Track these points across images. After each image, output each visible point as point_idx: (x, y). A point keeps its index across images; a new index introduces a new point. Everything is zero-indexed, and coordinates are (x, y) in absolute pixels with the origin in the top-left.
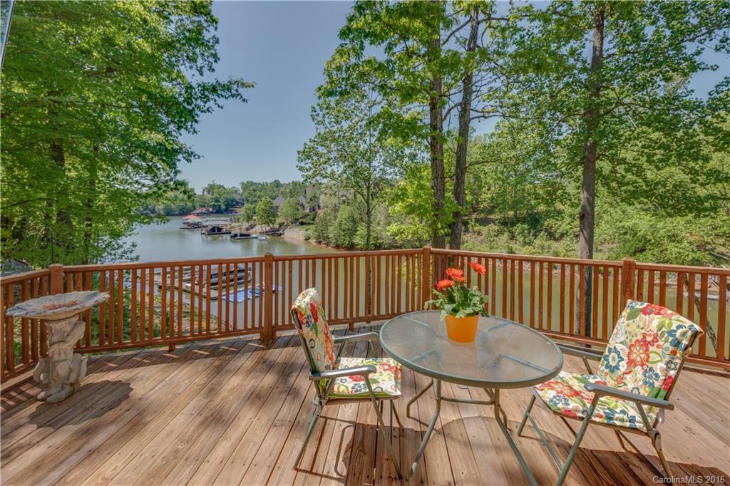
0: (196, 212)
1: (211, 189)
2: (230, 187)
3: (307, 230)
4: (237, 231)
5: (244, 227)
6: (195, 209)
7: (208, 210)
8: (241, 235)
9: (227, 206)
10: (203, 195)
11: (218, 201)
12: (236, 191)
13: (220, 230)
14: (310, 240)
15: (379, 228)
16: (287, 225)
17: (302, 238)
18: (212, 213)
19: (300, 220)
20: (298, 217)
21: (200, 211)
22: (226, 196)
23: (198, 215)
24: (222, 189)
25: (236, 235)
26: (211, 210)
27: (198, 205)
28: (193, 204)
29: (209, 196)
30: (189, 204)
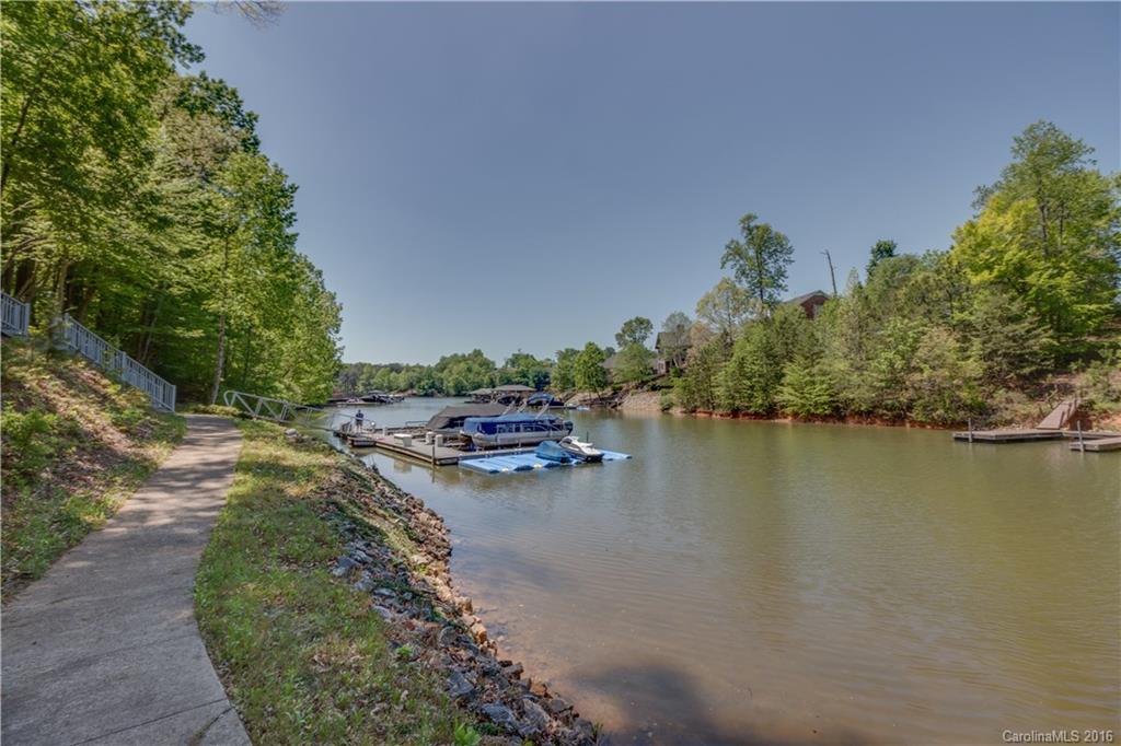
1: (515, 360)
2: (543, 359)
3: (664, 396)
10: (505, 367)
11: (525, 376)
12: (551, 364)
14: (672, 410)
16: (627, 391)
17: (655, 408)
19: (651, 384)
20: (648, 378)
22: (537, 369)
24: (530, 360)
27: (497, 381)
28: (491, 380)
29: (512, 370)
30: (486, 380)
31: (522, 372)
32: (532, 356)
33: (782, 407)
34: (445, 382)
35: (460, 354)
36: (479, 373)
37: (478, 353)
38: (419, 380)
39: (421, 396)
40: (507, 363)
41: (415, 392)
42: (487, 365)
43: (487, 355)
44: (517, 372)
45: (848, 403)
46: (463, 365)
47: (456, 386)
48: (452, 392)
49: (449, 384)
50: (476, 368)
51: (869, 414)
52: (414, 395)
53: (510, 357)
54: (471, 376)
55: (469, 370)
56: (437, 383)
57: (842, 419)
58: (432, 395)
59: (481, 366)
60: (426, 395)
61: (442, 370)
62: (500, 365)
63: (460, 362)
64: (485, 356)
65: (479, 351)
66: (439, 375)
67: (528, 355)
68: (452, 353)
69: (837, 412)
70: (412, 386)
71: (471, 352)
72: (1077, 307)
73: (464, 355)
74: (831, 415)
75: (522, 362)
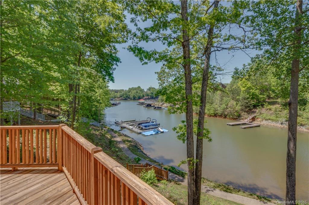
4: (157, 106)
5: (160, 104)
7: (148, 98)
8: (158, 108)
13: (150, 105)
18: (150, 98)
21: (146, 98)
22: (155, 92)
23: (144, 99)
25: (156, 108)
27: (145, 95)
28: (143, 95)
29: (149, 92)
30: (142, 95)
31: (152, 93)
32: (154, 88)
33: (206, 113)
34: (130, 96)
35: (134, 87)
36: (140, 93)
37: (139, 87)
38: (123, 95)
39: (124, 99)
40: (147, 90)
41: (122, 98)
42: (142, 91)
43: (142, 88)
45: (217, 114)
46: (135, 91)
47: (133, 97)
48: (132, 98)
49: (132, 96)
50: (139, 91)
51: (221, 116)
52: (122, 99)
53: (148, 88)
54: (137, 94)
55: (137, 92)
56: (128, 96)
57: (216, 116)
58: (127, 99)
59: (140, 91)
60: (125, 99)
61: (129, 92)
62: (145, 90)
64: (141, 88)
65: (140, 87)
66: (129, 94)
67: (153, 88)
68: (132, 87)
69: (215, 115)
70: (121, 97)
71: (137, 87)
72: (260, 96)
73: (135, 88)
74: (214, 116)
75: (151, 90)
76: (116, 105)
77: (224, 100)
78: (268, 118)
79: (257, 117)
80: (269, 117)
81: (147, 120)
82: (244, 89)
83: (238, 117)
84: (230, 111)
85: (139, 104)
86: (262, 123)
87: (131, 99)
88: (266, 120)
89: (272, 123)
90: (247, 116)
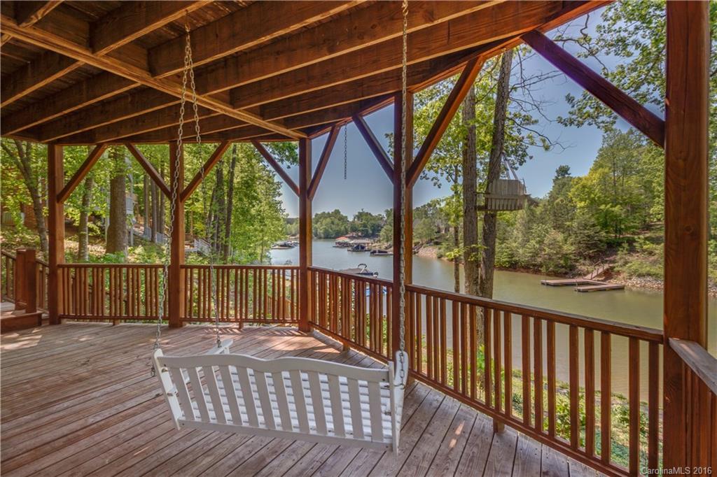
0: (348, 235)
1: (360, 216)
2: (377, 215)
3: (440, 249)
4: (377, 249)
5: (383, 247)
6: (347, 233)
7: (357, 235)
8: (379, 252)
9: (374, 230)
10: (353, 222)
11: (366, 227)
12: (382, 218)
13: (363, 248)
14: (443, 258)
15: (514, 245)
16: (422, 244)
17: (435, 256)
18: (360, 236)
19: (436, 240)
20: (433, 237)
21: (351, 235)
22: (373, 222)
23: (349, 237)
24: (369, 216)
25: (374, 252)
26: (360, 234)
27: (349, 230)
28: (346, 229)
29: (358, 223)
30: (343, 228)
31: (364, 224)
32: (370, 214)
35: (326, 212)
36: (338, 225)
37: (337, 212)
40: (355, 218)
42: (343, 219)
43: (343, 213)
44: (362, 224)
45: (517, 262)
46: (328, 220)
47: (325, 232)
48: (322, 235)
49: (322, 231)
50: (336, 221)
51: (526, 267)
53: (357, 214)
54: (334, 226)
55: (333, 223)
56: (314, 230)
57: (515, 269)
59: (339, 220)
62: (351, 219)
63: (327, 218)
64: (341, 213)
66: (315, 226)
67: (367, 213)
68: (322, 212)
69: (513, 266)
71: (333, 211)
73: (329, 213)
74: (510, 267)
75: (364, 217)
76: (290, 247)
77: (533, 231)
78: (644, 271)
79: (616, 269)
80: (648, 269)
81: (358, 269)
82: (582, 204)
83: (568, 270)
84: (548, 254)
85: (338, 247)
86: (629, 283)
87: (320, 238)
88: (640, 276)
89: (654, 282)
90: (590, 268)
